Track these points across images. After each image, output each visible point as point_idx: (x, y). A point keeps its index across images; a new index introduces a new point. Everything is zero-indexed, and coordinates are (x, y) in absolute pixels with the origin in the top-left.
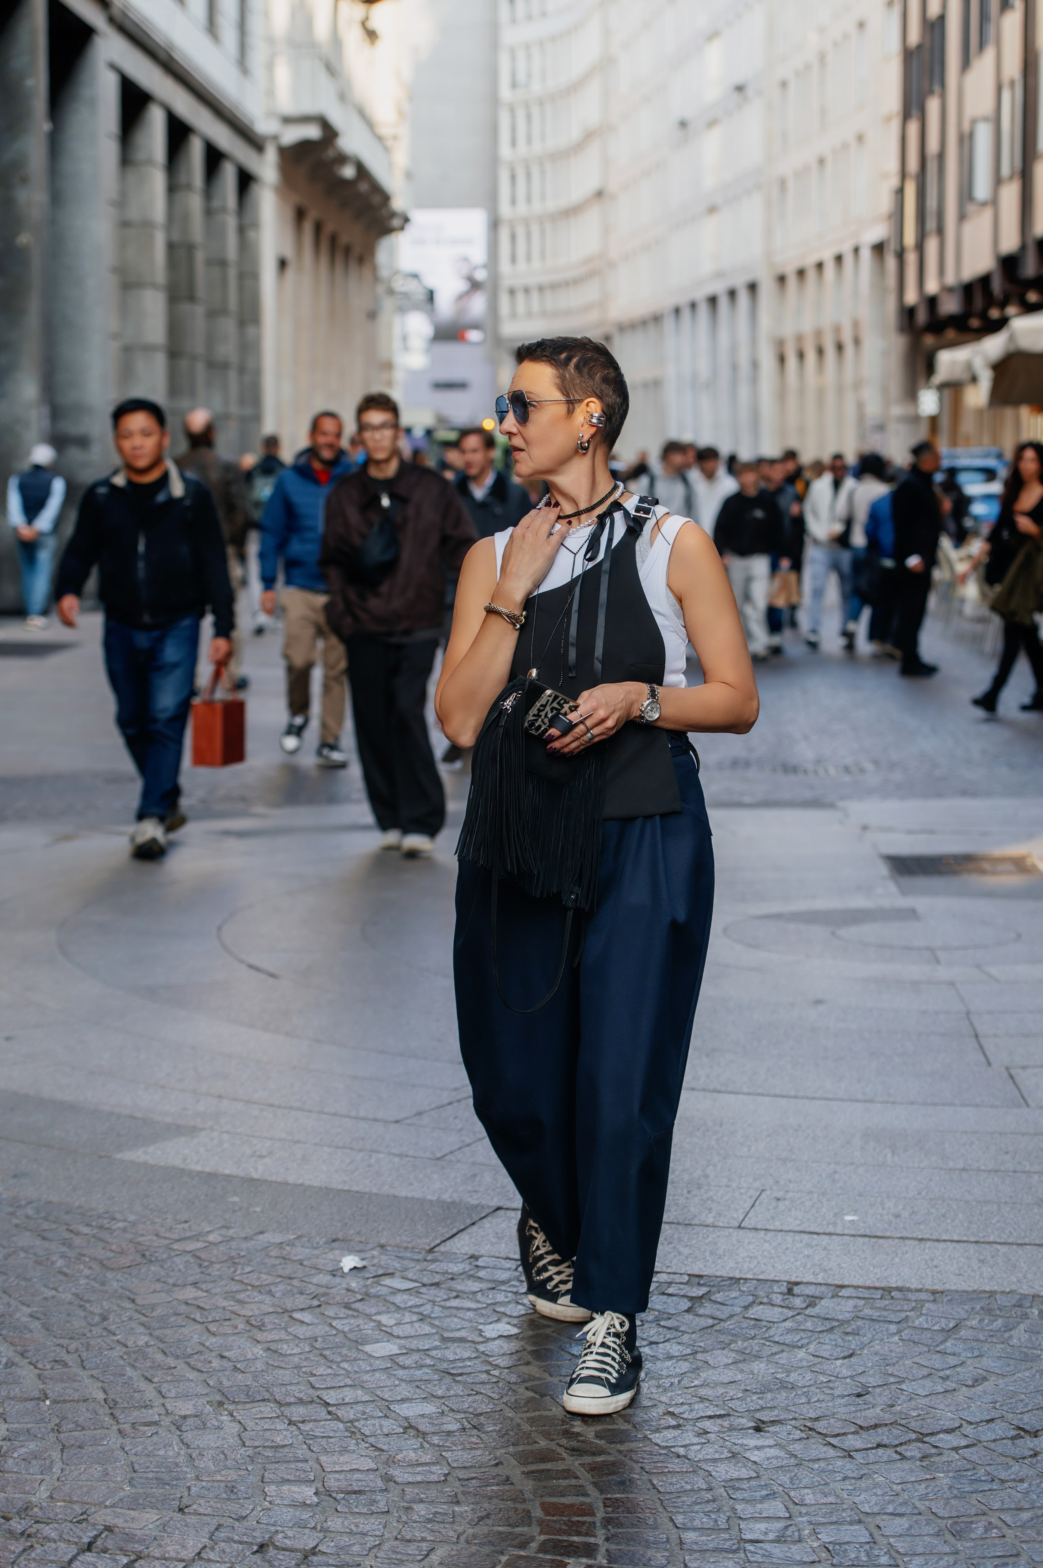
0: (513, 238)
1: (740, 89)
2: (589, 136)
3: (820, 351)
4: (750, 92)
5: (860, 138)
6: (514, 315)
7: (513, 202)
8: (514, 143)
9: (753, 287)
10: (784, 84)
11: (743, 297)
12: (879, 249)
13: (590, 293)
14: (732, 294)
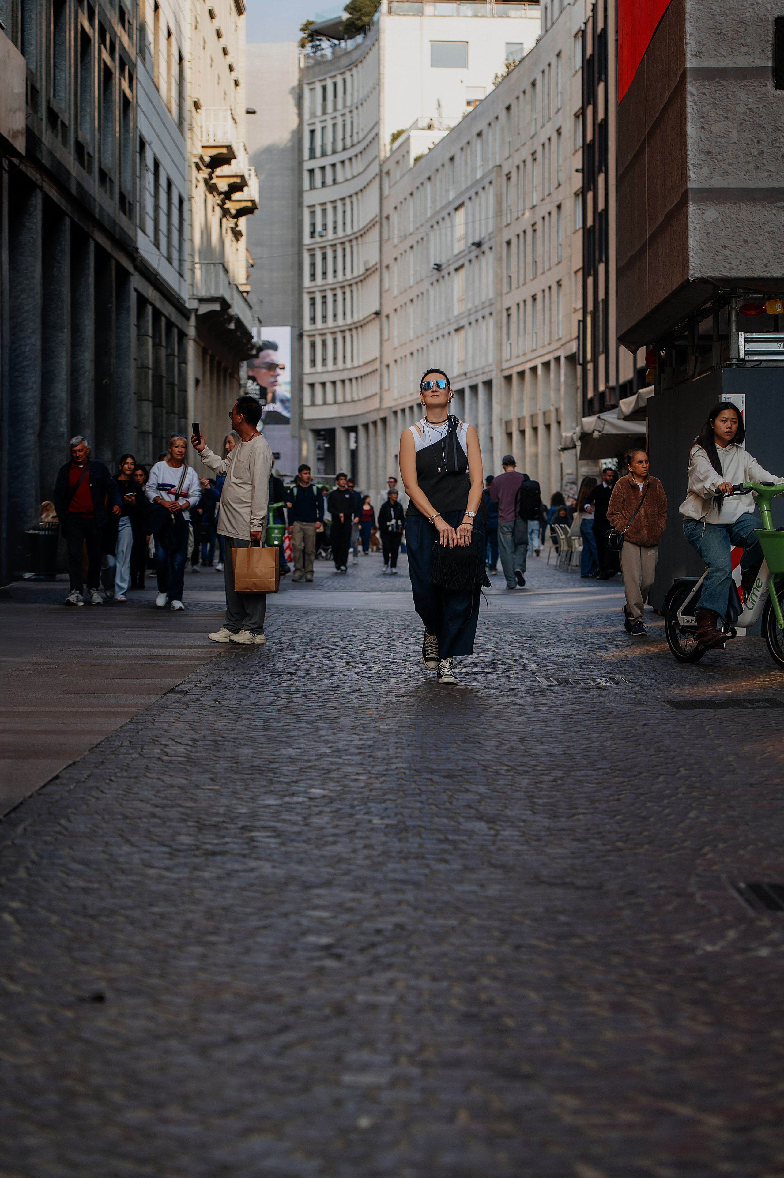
0: (313, 345)
1: (478, 245)
2: (369, 272)
3: (535, 429)
4: (485, 247)
5: (559, 284)
6: (313, 404)
7: (313, 319)
8: (313, 276)
9: (488, 384)
10: (509, 243)
11: (481, 390)
12: (572, 359)
13: (371, 387)
14: (474, 388)
